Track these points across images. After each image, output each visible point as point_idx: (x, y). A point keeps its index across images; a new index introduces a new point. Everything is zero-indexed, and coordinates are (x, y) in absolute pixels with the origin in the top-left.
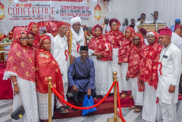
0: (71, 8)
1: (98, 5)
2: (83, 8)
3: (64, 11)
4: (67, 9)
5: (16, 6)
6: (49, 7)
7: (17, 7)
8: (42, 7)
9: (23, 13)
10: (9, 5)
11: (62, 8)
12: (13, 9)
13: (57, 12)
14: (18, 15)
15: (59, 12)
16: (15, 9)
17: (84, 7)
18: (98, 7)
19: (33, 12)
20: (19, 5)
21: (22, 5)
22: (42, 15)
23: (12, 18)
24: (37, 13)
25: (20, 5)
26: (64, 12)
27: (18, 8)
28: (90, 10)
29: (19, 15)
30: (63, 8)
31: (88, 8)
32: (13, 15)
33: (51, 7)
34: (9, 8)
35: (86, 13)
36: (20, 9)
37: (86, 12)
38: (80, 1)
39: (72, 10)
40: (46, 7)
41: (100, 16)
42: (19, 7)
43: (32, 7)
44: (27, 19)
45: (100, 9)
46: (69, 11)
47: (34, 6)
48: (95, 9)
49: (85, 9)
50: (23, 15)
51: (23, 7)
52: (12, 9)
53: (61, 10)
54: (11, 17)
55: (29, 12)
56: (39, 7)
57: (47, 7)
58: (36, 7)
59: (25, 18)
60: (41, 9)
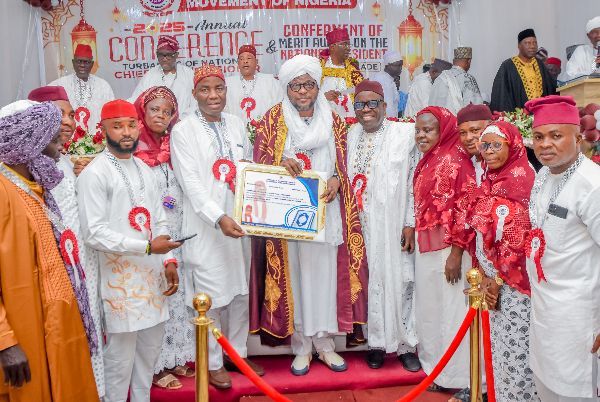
0: (319, 30)
1: (411, 18)
2: (359, 28)
3: (292, 41)
4: (305, 36)
5: (135, 31)
6: (242, 29)
7: (138, 36)
8: (218, 30)
10: (112, 30)
11: (288, 31)
12: (124, 41)
13: (271, 48)
14: (139, 61)
15: (277, 45)
16: (131, 42)
17: (361, 26)
18: (412, 25)
19: (190, 47)
20: (143, 26)
21: (152, 28)
22: (220, 57)
23: (122, 69)
24: (204, 51)
25: (148, 28)
26: (292, 45)
27: (142, 37)
28: (382, 35)
29: (145, 61)
30: (291, 30)
31: (375, 30)
32: (125, 61)
33: (248, 30)
34: (111, 41)
35: (369, 46)
36: (147, 41)
37: (368, 42)
38: (346, 6)
39: (319, 37)
40: (233, 31)
41: (419, 55)
42: (144, 35)
43: (187, 32)
45: (419, 32)
46: (311, 42)
47: (193, 31)
48: (402, 31)
49: (366, 35)
51: (156, 34)
52: (121, 41)
53: (283, 38)
54: (119, 67)
56: (208, 30)
57: (237, 30)
58: (199, 31)
60: (214, 40)
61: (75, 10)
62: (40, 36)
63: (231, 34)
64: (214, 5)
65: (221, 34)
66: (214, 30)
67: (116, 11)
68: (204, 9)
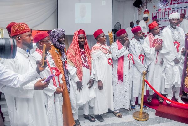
5: (159, 11)
7: (159, 12)
8: (181, 9)
9: (164, 16)
10: (153, 11)
14: (159, 18)
16: (157, 13)
20: (161, 9)
29: (161, 18)
34: (153, 13)
36: (161, 13)
40: (185, 9)
43: (172, 10)
44: (166, 20)
47: (173, 10)
50: (164, 18)
51: (164, 11)
52: (155, 13)
55: (168, 14)
56: (178, 9)
58: (175, 10)
59: (165, 20)
61: (145, 7)
62: (137, 13)
63: (184, 10)
64: (180, 2)
65: (181, 10)
66: (179, 9)
67: (154, 6)
68: (177, 4)
